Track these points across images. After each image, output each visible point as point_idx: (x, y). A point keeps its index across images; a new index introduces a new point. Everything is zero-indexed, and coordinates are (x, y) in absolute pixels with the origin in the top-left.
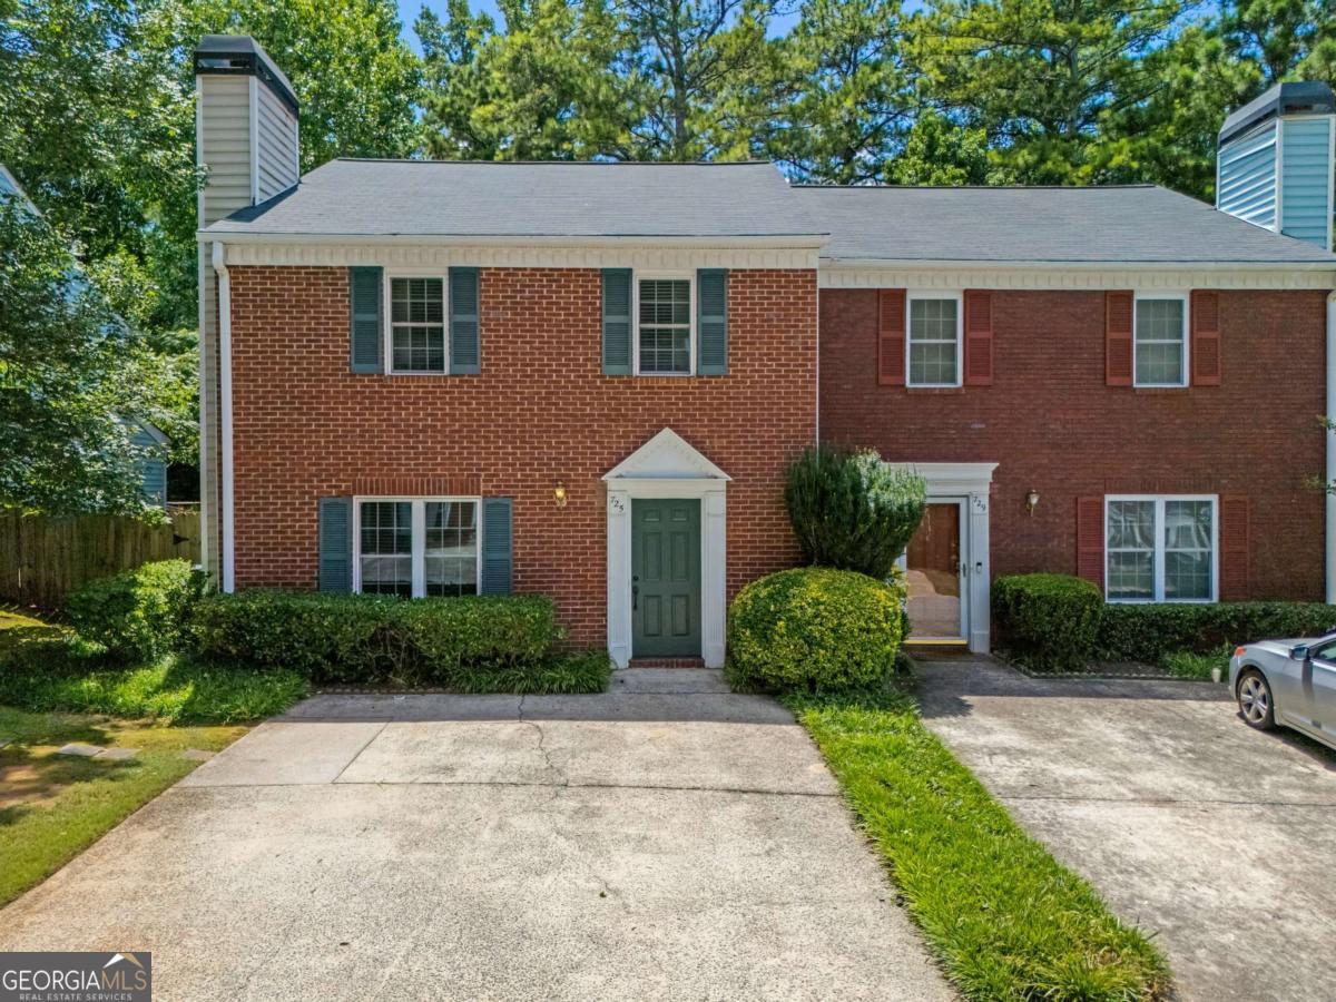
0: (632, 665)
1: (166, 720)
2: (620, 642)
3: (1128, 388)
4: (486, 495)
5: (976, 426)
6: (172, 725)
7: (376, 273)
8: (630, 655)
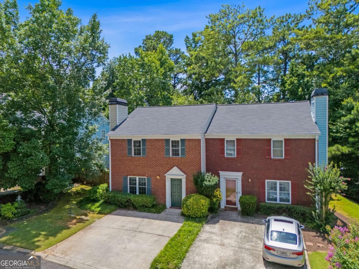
0: (170, 208)
1: (96, 213)
2: (168, 203)
3: (271, 159)
4: (147, 177)
5: (239, 165)
6: (97, 214)
7: (131, 140)
8: (170, 206)
